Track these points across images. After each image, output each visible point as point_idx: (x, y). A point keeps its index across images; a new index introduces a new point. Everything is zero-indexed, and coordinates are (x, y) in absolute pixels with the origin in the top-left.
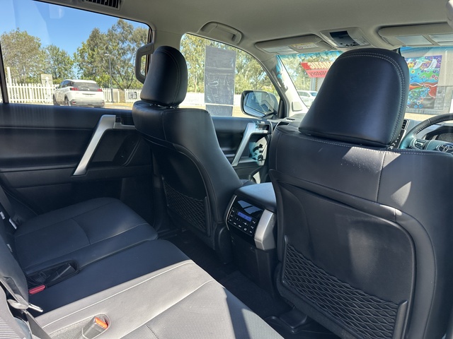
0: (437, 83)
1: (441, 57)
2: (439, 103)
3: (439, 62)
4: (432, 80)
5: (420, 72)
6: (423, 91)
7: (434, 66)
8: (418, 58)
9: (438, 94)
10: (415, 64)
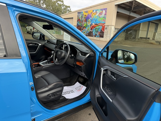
0: (105, 24)
1: (107, 9)
2: (106, 35)
3: (106, 12)
4: (103, 22)
5: (98, 18)
6: (100, 28)
7: (104, 14)
8: (98, 10)
9: (105, 30)
10: (96, 13)
